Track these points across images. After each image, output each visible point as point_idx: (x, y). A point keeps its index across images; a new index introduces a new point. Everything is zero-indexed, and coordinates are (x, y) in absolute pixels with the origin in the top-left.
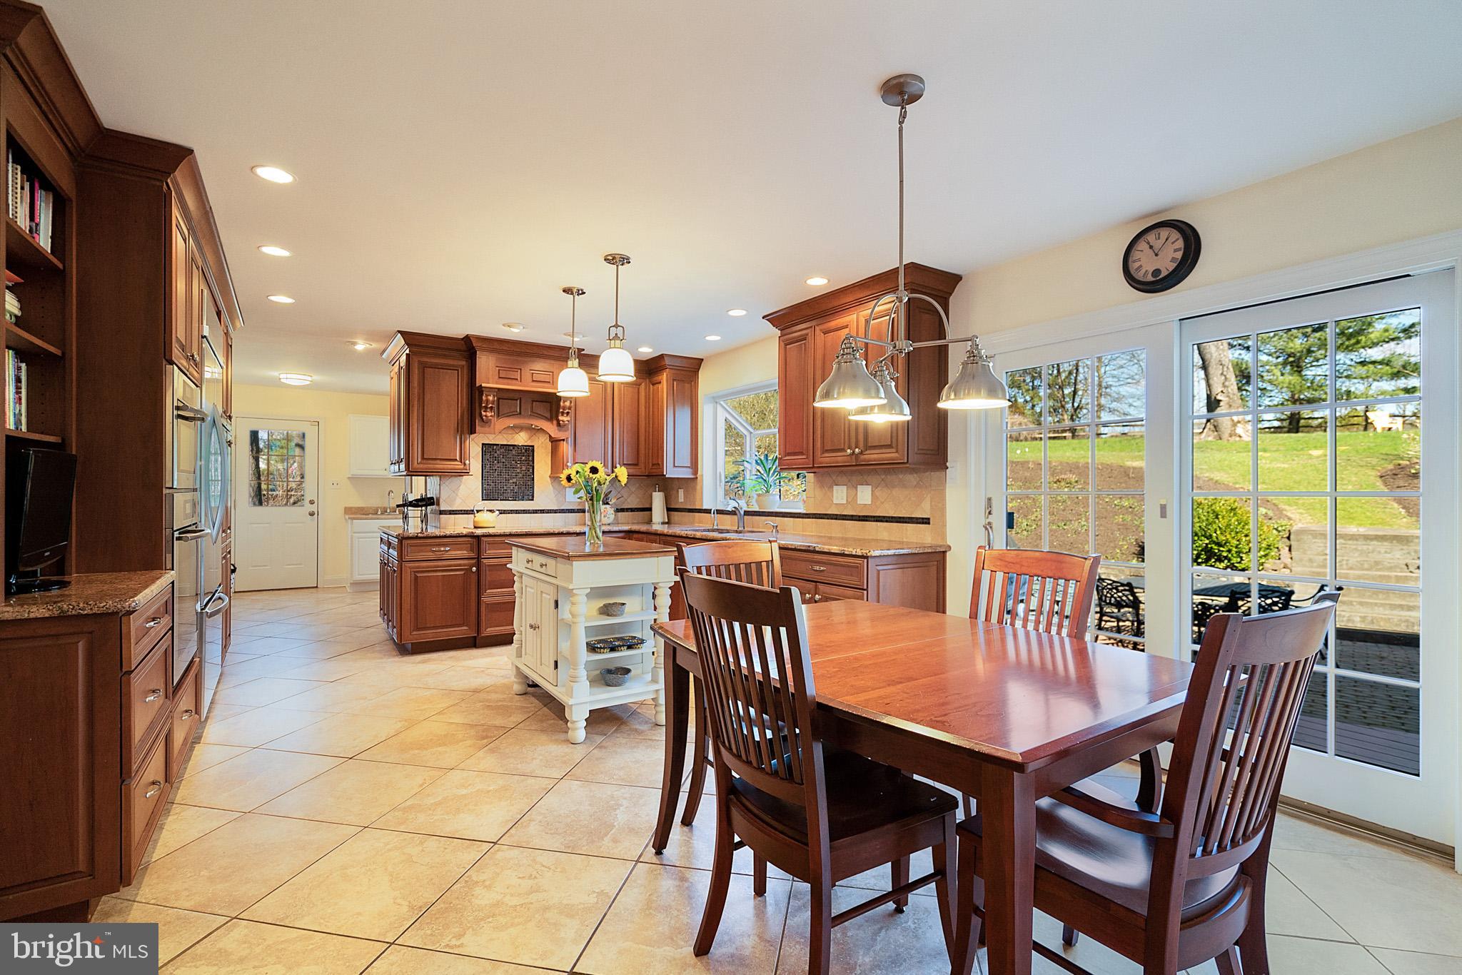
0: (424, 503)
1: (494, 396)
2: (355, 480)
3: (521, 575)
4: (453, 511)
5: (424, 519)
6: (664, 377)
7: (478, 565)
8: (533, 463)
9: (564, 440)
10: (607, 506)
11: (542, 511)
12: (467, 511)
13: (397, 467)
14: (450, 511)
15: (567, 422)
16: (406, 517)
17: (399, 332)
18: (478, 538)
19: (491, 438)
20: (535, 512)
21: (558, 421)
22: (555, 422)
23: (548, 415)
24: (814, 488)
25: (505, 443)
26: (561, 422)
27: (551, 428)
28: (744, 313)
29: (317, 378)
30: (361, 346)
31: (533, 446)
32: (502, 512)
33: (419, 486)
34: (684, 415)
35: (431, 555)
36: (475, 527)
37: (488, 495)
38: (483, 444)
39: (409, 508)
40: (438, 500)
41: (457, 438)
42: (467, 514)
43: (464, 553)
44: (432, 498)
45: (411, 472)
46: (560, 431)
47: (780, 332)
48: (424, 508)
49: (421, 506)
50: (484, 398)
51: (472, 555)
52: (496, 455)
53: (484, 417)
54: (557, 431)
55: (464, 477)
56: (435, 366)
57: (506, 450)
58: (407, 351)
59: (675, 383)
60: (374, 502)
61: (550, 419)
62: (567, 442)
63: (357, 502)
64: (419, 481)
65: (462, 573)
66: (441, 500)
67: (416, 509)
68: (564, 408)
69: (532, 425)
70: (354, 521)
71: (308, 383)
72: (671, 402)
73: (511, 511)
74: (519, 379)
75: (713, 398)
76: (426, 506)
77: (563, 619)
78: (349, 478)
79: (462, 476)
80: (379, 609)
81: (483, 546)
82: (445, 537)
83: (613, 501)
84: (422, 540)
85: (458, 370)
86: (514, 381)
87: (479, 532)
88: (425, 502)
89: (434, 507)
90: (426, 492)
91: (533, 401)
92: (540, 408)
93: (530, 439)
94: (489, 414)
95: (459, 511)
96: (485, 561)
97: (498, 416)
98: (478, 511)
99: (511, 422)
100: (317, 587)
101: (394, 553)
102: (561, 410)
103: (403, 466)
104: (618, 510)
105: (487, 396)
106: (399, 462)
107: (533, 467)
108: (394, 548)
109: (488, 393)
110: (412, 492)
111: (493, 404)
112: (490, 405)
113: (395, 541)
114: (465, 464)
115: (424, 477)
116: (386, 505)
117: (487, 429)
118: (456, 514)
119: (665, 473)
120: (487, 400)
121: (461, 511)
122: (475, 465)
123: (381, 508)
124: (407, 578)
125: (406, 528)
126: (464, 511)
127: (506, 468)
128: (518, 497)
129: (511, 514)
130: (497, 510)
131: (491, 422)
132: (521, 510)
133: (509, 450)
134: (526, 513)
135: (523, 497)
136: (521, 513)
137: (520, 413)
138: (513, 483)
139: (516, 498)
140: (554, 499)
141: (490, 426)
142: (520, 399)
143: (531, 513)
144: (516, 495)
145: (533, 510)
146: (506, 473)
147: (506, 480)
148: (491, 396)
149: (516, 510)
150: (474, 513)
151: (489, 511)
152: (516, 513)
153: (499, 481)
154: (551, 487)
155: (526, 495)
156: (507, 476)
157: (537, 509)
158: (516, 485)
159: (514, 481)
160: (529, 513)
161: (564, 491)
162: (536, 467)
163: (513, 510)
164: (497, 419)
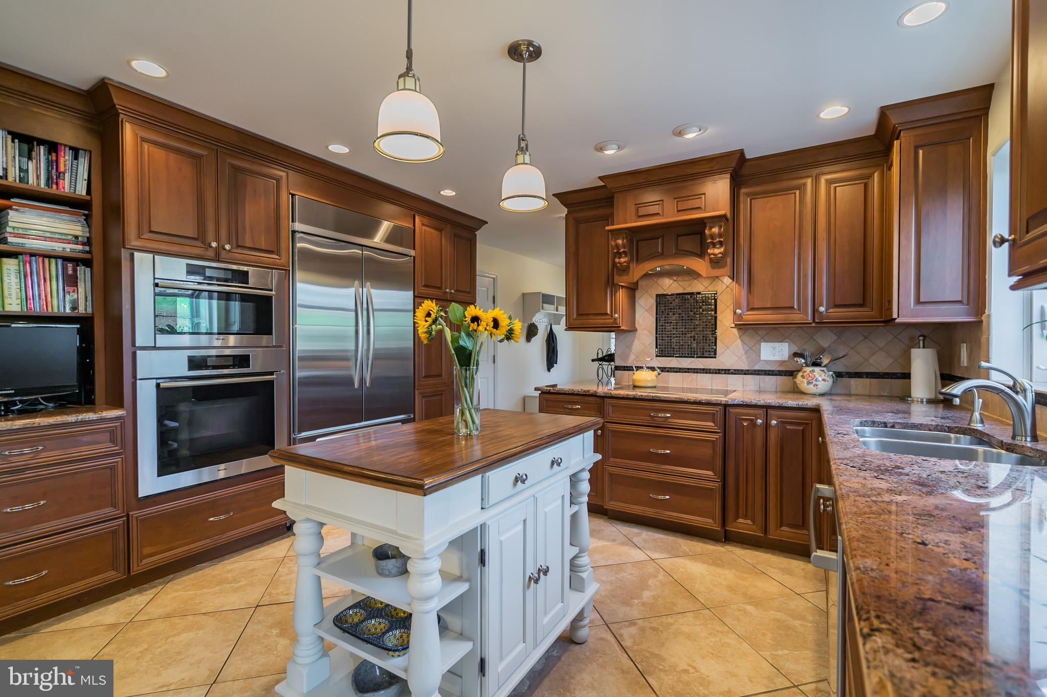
1: (624, 239)
4: (627, 367)
6: (897, 149)
8: (716, 313)
10: (817, 369)
11: (727, 372)
14: (624, 367)
15: (723, 255)
18: (603, 398)
19: (665, 287)
20: (718, 372)
21: (709, 256)
26: (712, 256)
27: (701, 267)
31: (716, 293)
37: (663, 350)
38: (657, 295)
41: (607, 292)
43: (593, 413)
45: (570, 328)
52: (671, 306)
53: (618, 265)
54: (710, 269)
56: (588, 221)
57: (682, 300)
58: (568, 212)
59: (921, 152)
66: (617, 356)
68: (712, 236)
69: (680, 266)
73: (688, 369)
74: (661, 213)
81: (607, 408)
84: (554, 396)
85: (608, 219)
86: (655, 217)
91: (677, 236)
92: (689, 243)
93: (711, 283)
94: (624, 260)
96: (608, 425)
97: (637, 261)
102: (709, 241)
104: (839, 375)
105: (615, 240)
107: (716, 318)
109: (616, 237)
111: (625, 248)
112: (622, 250)
114: (615, 318)
117: (625, 278)
119: (895, 316)
120: (617, 245)
122: (649, 318)
127: (682, 320)
128: (697, 354)
129: (689, 372)
130: (659, 368)
131: (630, 269)
132: (700, 369)
133: (685, 300)
134: (706, 373)
135: (703, 354)
136: (700, 373)
137: (662, 254)
138: (691, 337)
139: (694, 354)
140: (744, 357)
141: (628, 273)
142: (663, 236)
143: (713, 373)
144: (694, 351)
145: (716, 370)
146: (682, 325)
147: (683, 334)
148: (620, 239)
149: (694, 369)
150: (633, 370)
151: (648, 368)
152: (694, 372)
153: (675, 336)
154: (739, 341)
155: (706, 351)
156: (684, 330)
157: (722, 370)
158: (694, 340)
159: (692, 335)
160: (710, 373)
161: (759, 346)
162: (719, 318)
163: (691, 369)
164: (636, 264)
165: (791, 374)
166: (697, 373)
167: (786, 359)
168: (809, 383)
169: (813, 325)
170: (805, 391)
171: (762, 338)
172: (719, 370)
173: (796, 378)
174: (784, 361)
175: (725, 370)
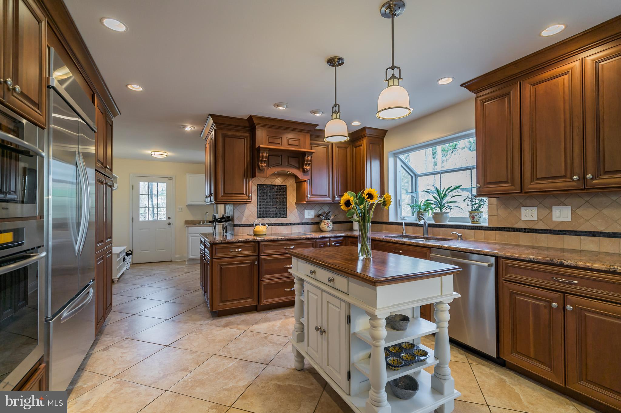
0: (224, 220)
1: (267, 154)
2: (190, 207)
3: (302, 281)
4: (241, 224)
5: (225, 229)
6: (365, 142)
7: (259, 260)
8: (286, 196)
9: (305, 181)
10: (329, 221)
11: (291, 224)
12: (249, 224)
13: (209, 199)
15: (309, 170)
16: (214, 228)
17: (210, 115)
18: (258, 243)
19: (262, 181)
20: (287, 224)
21: (303, 169)
22: (301, 170)
23: (297, 166)
24: (497, 209)
25: (270, 184)
26: (305, 170)
27: (299, 174)
28: (451, 80)
29: (169, 154)
30: (189, 128)
31: (286, 186)
32: (270, 225)
33: (222, 210)
34: (376, 165)
35: (230, 254)
36: (255, 235)
37: (261, 215)
38: (258, 185)
39: (216, 223)
40: (233, 218)
41: (244, 181)
42: (249, 226)
43: (250, 252)
44: (229, 217)
45: (218, 202)
46: (304, 175)
47: (475, 95)
48: (224, 223)
49: (223, 222)
50: (261, 155)
51: (255, 253)
52: (265, 191)
53: (261, 167)
54: (303, 175)
55: (248, 204)
56: (231, 137)
57: (271, 188)
58: (215, 128)
59: (371, 145)
60: (199, 218)
61: (299, 168)
62: (307, 183)
63: (190, 218)
64: (221, 207)
65: (248, 265)
66: (235, 219)
67: (220, 223)
68: (307, 161)
69: (288, 172)
70: (189, 228)
71: (166, 156)
72: (369, 157)
73: (274, 224)
74: (280, 144)
75: (394, 154)
76: (226, 221)
77: (354, 333)
78: (187, 206)
79: (246, 203)
80: (200, 281)
81: (261, 248)
82: (239, 242)
83: (332, 217)
84: (224, 245)
85: (244, 139)
86: (278, 145)
87: (258, 238)
88: (226, 219)
89: (230, 222)
90: (225, 213)
91: (289, 157)
92: (293, 162)
93: (284, 181)
94: (264, 165)
95: (244, 224)
96: (262, 257)
97: (269, 166)
98: (256, 225)
99: (276, 170)
100: (172, 261)
101: (208, 252)
102: (305, 162)
103: (212, 198)
105: (262, 153)
106: (210, 196)
107: (286, 198)
108: (207, 248)
109: (263, 152)
110: (217, 213)
111: (266, 159)
112: (264, 159)
113: (208, 245)
114: (249, 196)
115: (224, 205)
116: (205, 219)
117: (262, 175)
118: (243, 226)
120: (263, 156)
121: (246, 224)
122: (254, 197)
123: (202, 221)
124: (216, 270)
125: (214, 235)
126: (248, 224)
127: (271, 198)
128: (278, 216)
129: (274, 226)
130: (267, 224)
131: (264, 170)
132: (280, 224)
133: (272, 188)
134: (282, 225)
135: (281, 216)
136: (280, 225)
137: (281, 165)
138: (275, 207)
139: (277, 216)
140: (298, 217)
141: (264, 172)
142: (281, 155)
143: (285, 225)
144: (277, 215)
145: (287, 223)
146: (271, 201)
147: (271, 206)
148: (265, 153)
149: (277, 224)
150: (254, 226)
151: (262, 224)
152: (277, 226)
153: (267, 207)
154: (296, 209)
155: (282, 215)
156: (271, 204)
157: (289, 223)
158: (276, 209)
159: (275, 206)
160: (284, 225)
161: (304, 212)
162: (287, 198)
163: (275, 224)
164: (268, 168)
165: (318, 223)
166: (278, 225)
167: (314, 217)
168: (328, 227)
169: (333, 203)
170: (324, 231)
171: (305, 208)
172: (288, 223)
173: (320, 225)
174: (313, 218)
175: (291, 223)
